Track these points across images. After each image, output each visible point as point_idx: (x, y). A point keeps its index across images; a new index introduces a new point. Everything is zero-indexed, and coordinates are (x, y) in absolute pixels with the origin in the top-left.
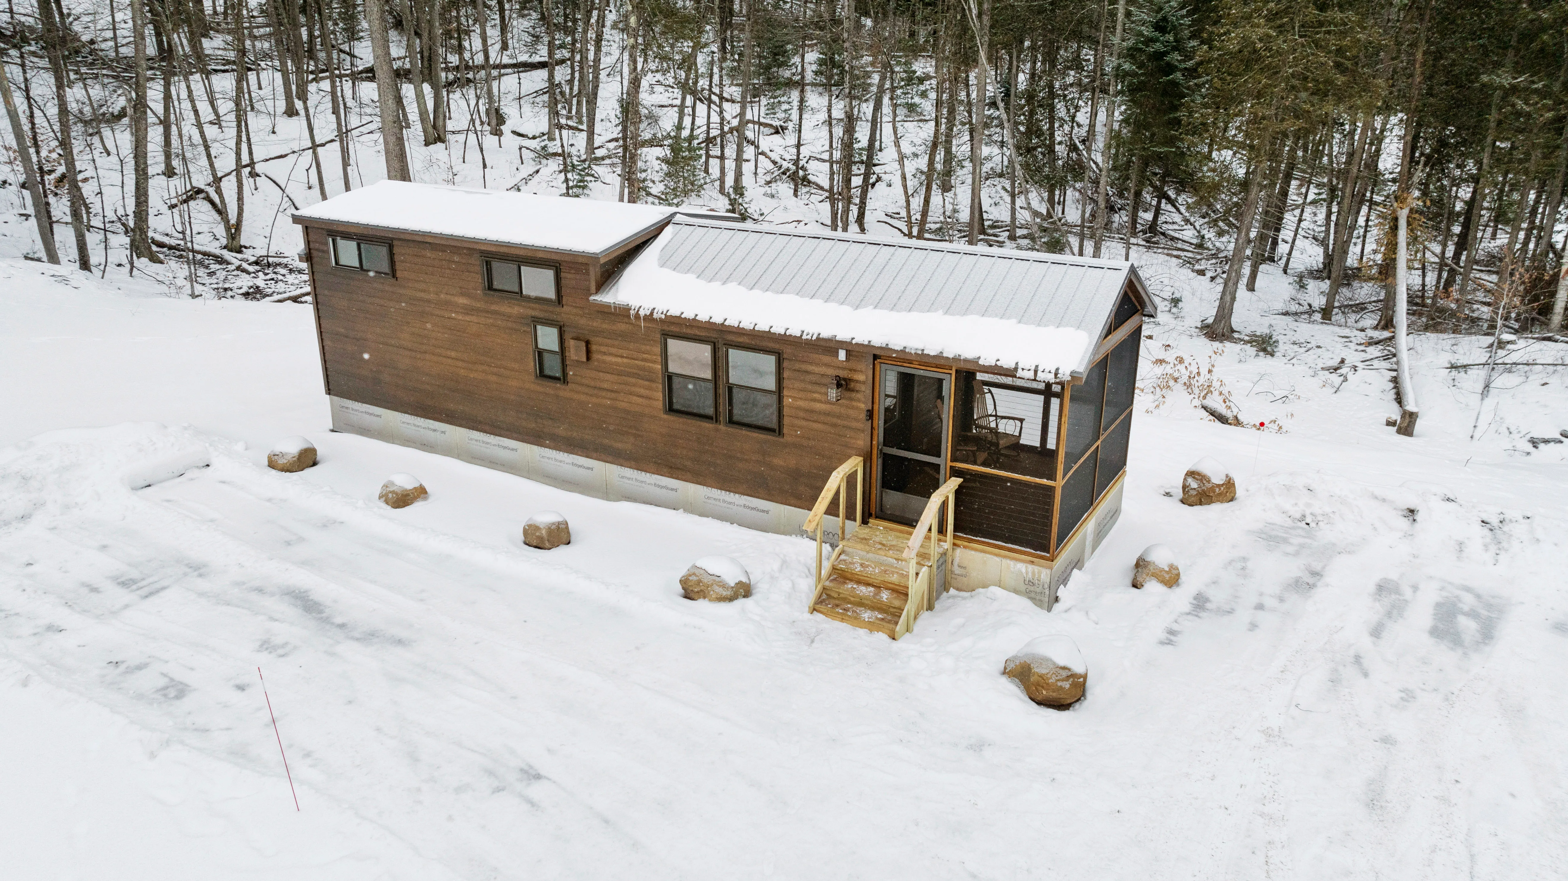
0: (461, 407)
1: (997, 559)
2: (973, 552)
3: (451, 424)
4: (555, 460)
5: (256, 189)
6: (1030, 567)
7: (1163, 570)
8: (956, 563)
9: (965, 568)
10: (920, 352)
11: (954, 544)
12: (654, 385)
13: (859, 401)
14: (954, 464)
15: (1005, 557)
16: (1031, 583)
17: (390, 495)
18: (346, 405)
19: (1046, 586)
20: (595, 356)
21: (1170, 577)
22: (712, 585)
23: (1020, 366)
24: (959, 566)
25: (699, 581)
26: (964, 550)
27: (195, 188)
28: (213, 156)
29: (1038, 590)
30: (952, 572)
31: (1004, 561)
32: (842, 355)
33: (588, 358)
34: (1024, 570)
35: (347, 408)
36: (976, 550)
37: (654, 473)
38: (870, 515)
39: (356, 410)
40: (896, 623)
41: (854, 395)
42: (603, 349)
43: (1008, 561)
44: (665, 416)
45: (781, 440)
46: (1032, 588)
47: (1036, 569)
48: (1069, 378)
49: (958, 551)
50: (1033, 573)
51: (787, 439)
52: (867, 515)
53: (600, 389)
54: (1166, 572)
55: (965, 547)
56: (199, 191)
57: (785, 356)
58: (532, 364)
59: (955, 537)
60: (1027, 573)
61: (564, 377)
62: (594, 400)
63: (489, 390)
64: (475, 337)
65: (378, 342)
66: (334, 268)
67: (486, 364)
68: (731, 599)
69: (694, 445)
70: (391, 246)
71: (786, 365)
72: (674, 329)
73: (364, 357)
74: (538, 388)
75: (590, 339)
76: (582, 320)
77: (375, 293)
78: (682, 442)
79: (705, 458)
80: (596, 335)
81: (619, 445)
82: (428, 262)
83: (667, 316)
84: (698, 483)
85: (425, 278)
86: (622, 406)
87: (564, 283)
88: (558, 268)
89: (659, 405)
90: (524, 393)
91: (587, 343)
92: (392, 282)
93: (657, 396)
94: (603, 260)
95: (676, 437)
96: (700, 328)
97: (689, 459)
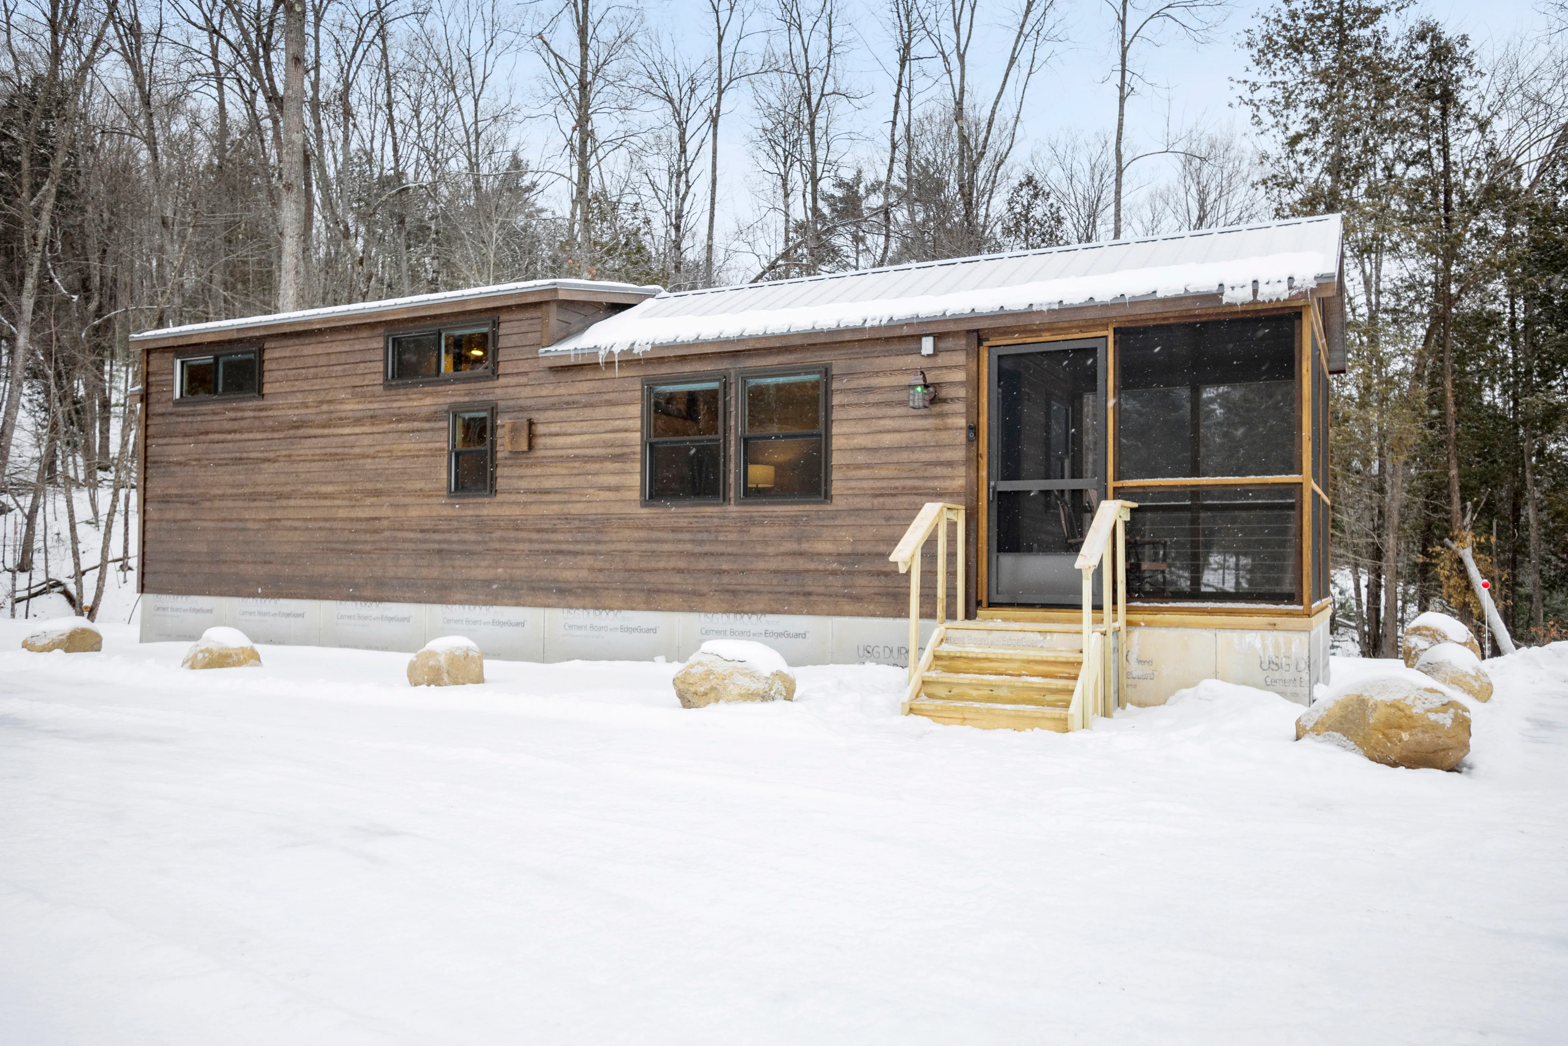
0: (330, 569)
1: (1208, 634)
2: (1163, 631)
3: (313, 597)
4: (468, 621)
5: (125, 582)
6: (1271, 637)
7: (1466, 675)
8: (1133, 657)
9: (1150, 662)
10: (1056, 307)
11: (1129, 623)
12: (628, 466)
13: (955, 414)
14: (1120, 484)
15: (1223, 627)
16: (1274, 665)
17: (200, 656)
18: (164, 605)
19: (1303, 665)
20: (540, 442)
21: (1481, 686)
22: (732, 674)
23: (1227, 285)
24: (1140, 662)
25: (710, 672)
26: (1147, 631)
27: (51, 580)
28: (80, 552)
29: (1288, 676)
30: (1129, 675)
31: (1221, 634)
32: (927, 345)
33: (531, 447)
34: (1258, 645)
35: (164, 609)
36: (1168, 625)
37: (620, 609)
38: (979, 604)
39: (177, 610)
40: (1067, 706)
41: (946, 408)
42: (554, 428)
43: (1228, 634)
44: (645, 512)
45: (828, 507)
46: (1277, 675)
47: (1280, 636)
48: (1313, 285)
49: (1136, 633)
50: (1277, 645)
51: (839, 503)
52: (973, 602)
53: (547, 492)
54: (1472, 677)
55: (1148, 625)
56: (58, 584)
57: (834, 372)
58: (445, 476)
59: (1129, 610)
60: (1264, 647)
61: (492, 486)
62: (534, 510)
63: (376, 531)
64: (365, 456)
65: (223, 497)
66: (177, 403)
67: (377, 493)
68: (765, 697)
69: (689, 547)
70: (262, 351)
71: (835, 385)
72: (664, 370)
73: (200, 524)
74: (447, 512)
75: (535, 416)
76: (527, 392)
77: (228, 426)
78: (666, 547)
79: (703, 564)
80: (546, 409)
81: (569, 575)
82: (310, 362)
83: (654, 347)
84: (691, 610)
85: (306, 386)
86: (576, 509)
87: (503, 342)
88: (496, 324)
89: (636, 495)
90: (429, 525)
91: (531, 423)
92: (255, 403)
93: (635, 480)
94: (562, 296)
95: (657, 541)
96: (702, 357)
97: (680, 571)
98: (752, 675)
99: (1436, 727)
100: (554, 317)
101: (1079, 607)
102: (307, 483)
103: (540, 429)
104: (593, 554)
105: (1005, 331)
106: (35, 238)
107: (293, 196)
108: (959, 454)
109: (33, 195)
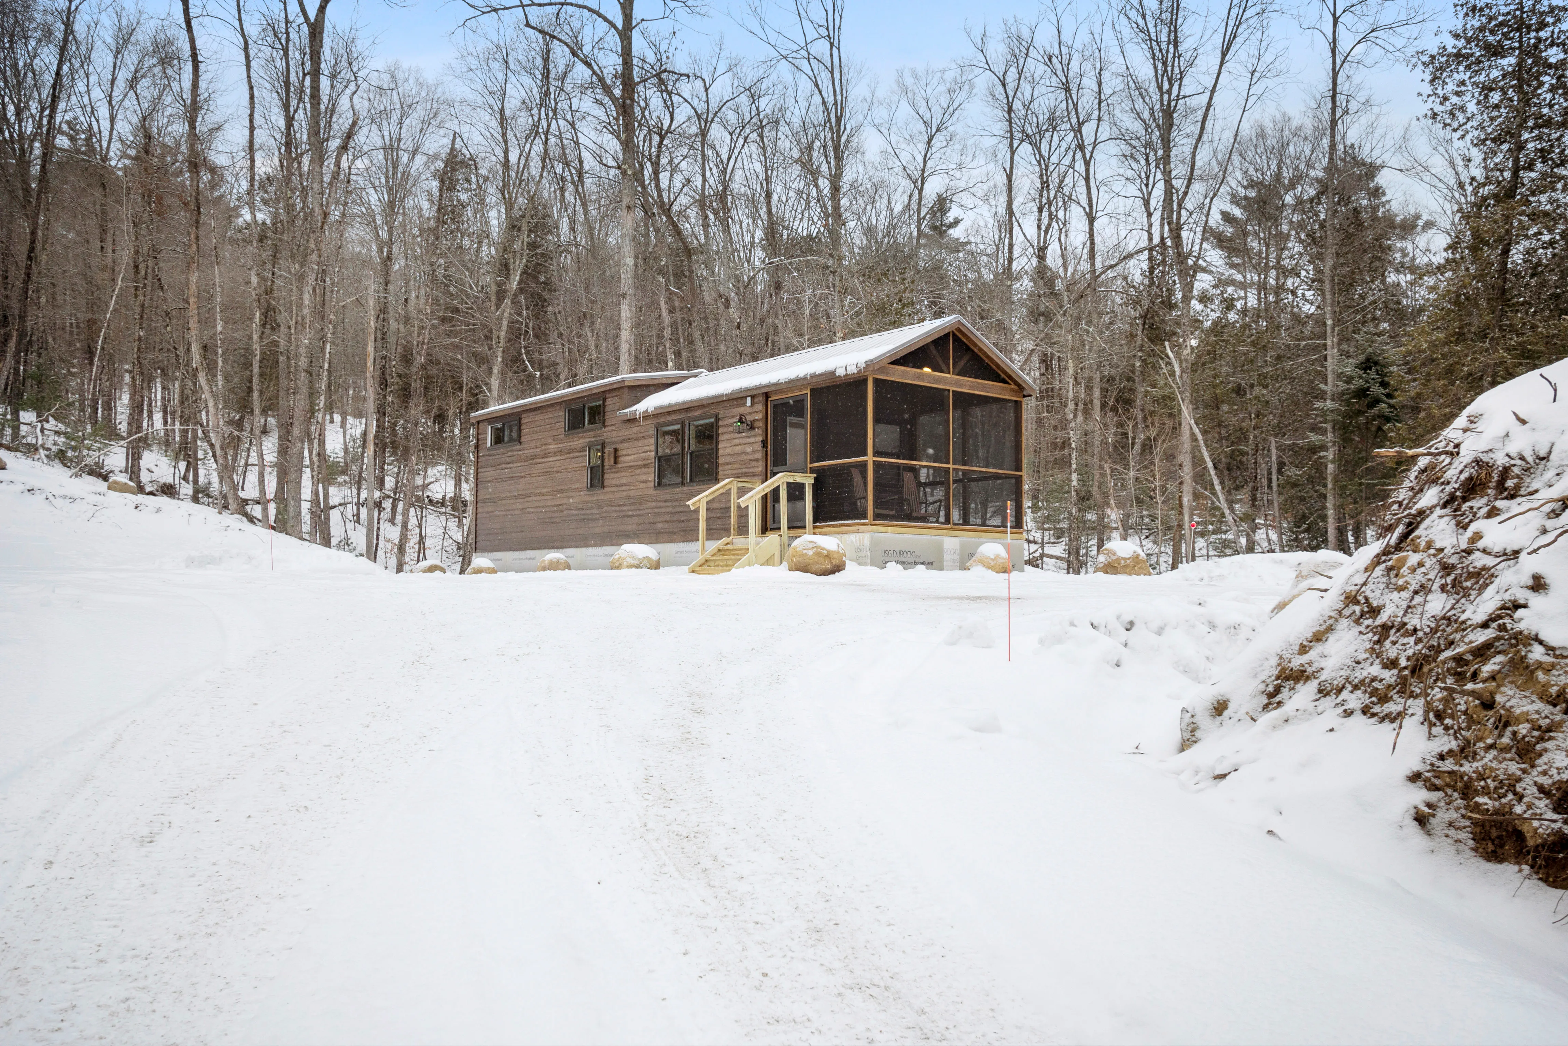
3: (539, 549)
4: (594, 555)
6: (858, 536)
7: (989, 558)
10: (787, 380)
12: (650, 470)
13: (760, 435)
14: (811, 465)
15: (844, 533)
16: (859, 550)
20: (619, 459)
21: (995, 564)
25: (620, 558)
29: (863, 554)
32: (749, 400)
33: (616, 462)
34: (854, 540)
38: (766, 529)
41: (757, 432)
42: (624, 452)
44: (656, 493)
46: (860, 554)
50: (860, 540)
52: (764, 528)
53: (622, 485)
57: (719, 417)
58: (586, 480)
59: (814, 527)
60: (856, 542)
61: (603, 483)
62: (618, 495)
63: (562, 511)
64: (557, 472)
65: (506, 498)
66: (489, 449)
67: (562, 491)
68: (637, 567)
69: (670, 509)
70: (520, 419)
71: (720, 423)
72: (662, 420)
73: (497, 513)
74: (588, 499)
75: (618, 446)
76: (614, 434)
77: (508, 459)
78: (663, 510)
79: (676, 518)
80: (622, 442)
81: (629, 528)
82: (538, 423)
83: (655, 408)
84: (671, 541)
85: (535, 436)
86: (632, 493)
87: (607, 409)
88: (604, 400)
89: (652, 484)
90: (580, 506)
91: (616, 450)
92: (518, 447)
93: (651, 478)
94: (627, 384)
95: (660, 507)
96: (675, 412)
97: (667, 522)
98: (634, 558)
99: (806, 555)
100: (626, 393)
101: (805, 527)
102: (537, 487)
103: (620, 453)
104: (638, 516)
105: (776, 392)
106: (499, 337)
107: (627, 301)
108: (759, 455)
109: (497, 309)
